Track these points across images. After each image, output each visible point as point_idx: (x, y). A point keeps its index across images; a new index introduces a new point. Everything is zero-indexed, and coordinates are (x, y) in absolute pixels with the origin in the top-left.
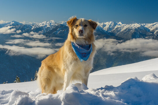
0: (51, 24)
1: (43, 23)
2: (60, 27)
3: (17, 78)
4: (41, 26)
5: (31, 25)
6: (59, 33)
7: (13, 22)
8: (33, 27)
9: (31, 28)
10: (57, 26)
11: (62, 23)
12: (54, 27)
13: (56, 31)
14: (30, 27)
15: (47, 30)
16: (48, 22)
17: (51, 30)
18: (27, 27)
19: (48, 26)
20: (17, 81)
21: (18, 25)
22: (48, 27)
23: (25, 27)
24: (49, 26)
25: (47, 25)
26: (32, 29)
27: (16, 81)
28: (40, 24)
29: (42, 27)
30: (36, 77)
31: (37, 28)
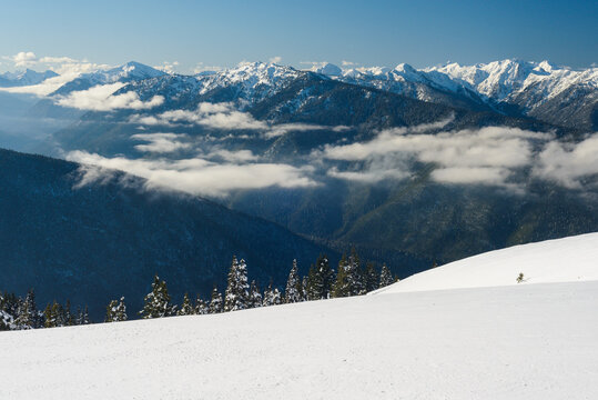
0: (271, 71)
1: (242, 69)
2: (309, 84)
3: (157, 282)
4: (234, 80)
5: (199, 78)
6: (307, 108)
7: (129, 65)
8: (206, 84)
9: (198, 90)
10: (298, 80)
11: (314, 69)
12: (286, 83)
13: (292, 98)
14: (194, 84)
15: (259, 96)
16: (262, 66)
17: (274, 96)
18: (184, 86)
19: (260, 82)
20: (156, 293)
21: (148, 78)
22: (263, 85)
23: (175, 85)
24: (265, 81)
25: (259, 75)
26: (203, 91)
27: (152, 294)
28: (232, 72)
29: (239, 84)
30: (235, 283)
31: (219, 87)
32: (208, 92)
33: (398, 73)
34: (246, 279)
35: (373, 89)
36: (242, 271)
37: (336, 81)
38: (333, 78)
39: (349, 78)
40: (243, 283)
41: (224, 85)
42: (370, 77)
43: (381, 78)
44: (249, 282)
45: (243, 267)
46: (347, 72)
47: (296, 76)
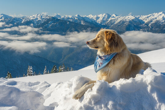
0: (42, 16)
1: (34, 16)
2: (52, 20)
3: (8, 73)
4: (31, 19)
5: (21, 18)
6: (51, 27)
7: (1, 15)
8: (24, 20)
9: (21, 22)
10: (49, 19)
11: (54, 16)
12: (46, 20)
13: (47, 24)
14: (20, 20)
15: (38, 23)
16: (39, 15)
17: (42, 23)
18: (17, 20)
19: (39, 19)
20: (8, 76)
21: (7, 18)
22: (39, 20)
23: (15, 20)
24: (40, 19)
25: (38, 17)
26: (23, 22)
27: (7, 77)
28: (31, 17)
29: (33, 20)
30: (29, 73)
31: (27, 21)
32: (24, 22)
33: (76, 17)
34: (32, 71)
35: (69, 21)
36: (31, 69)
37: (59, 19)
38: (59, 18)
39: (63, 18)
40: (31, 72)
41: (28, 20)
42: (69, 18)
43: (71, 18)
44: (33, 72)
45: (32, 68)
46: (62, 17)
47: (48, 18)
